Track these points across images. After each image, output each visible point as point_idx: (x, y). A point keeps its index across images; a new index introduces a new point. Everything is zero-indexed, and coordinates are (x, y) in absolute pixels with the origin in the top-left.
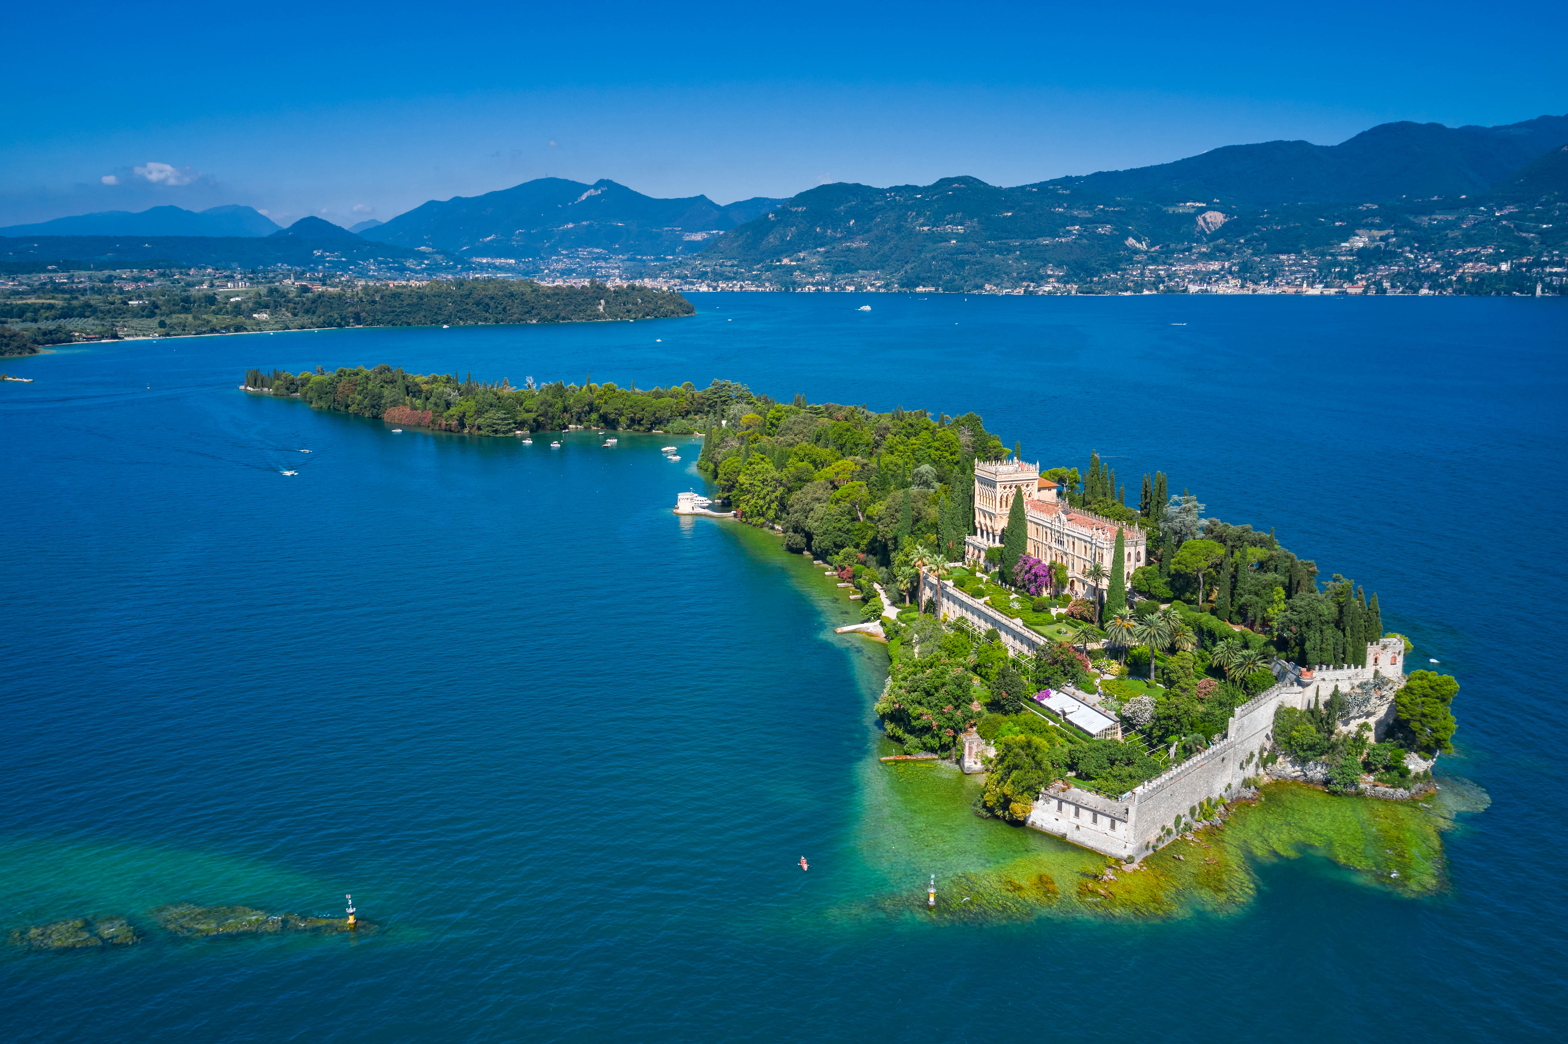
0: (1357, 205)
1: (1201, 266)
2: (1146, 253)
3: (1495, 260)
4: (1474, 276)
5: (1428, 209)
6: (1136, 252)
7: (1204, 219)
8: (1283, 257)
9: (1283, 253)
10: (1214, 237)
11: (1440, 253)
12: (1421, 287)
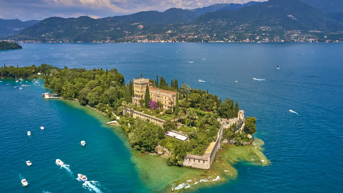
0: (168, 24)
1: (140, 37)
2: (128, 34)
3: (195, 35)
4: (191, 38)
5: (181, 25)
6: (126, 33)
7: (139, 27)
8: (156, 35)
9: (156, 34)
10: (142, 30)
11: (185, 34)
12: (182, 41)
